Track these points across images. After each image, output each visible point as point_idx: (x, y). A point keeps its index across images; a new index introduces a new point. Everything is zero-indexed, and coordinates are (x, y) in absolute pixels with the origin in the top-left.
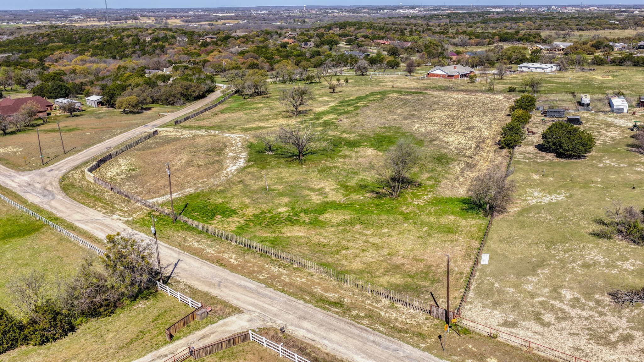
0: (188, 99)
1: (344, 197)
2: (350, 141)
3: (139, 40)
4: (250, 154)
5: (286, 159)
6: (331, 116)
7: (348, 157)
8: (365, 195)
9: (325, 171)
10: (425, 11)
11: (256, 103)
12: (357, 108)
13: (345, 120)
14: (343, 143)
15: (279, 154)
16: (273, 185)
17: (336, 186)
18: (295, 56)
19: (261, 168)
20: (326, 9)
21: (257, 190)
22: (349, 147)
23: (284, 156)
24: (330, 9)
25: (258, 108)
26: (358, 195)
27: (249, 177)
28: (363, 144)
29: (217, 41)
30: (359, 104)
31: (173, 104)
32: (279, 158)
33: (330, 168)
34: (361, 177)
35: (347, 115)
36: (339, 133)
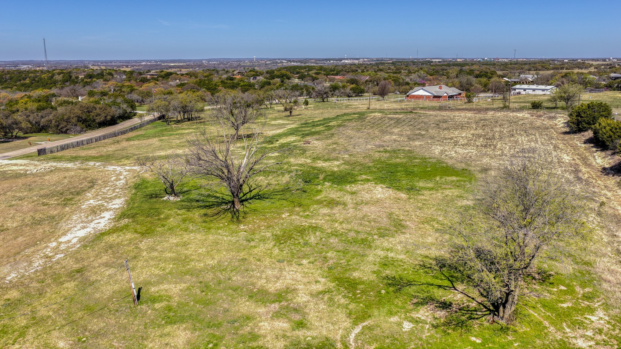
0: (89, 125)
1: (355, 323)
2: (333, 173)
3: (71, 77)
4: (130, 202)
5: (203, 211)
6: (291, 139)
7: (338, 203)
8: (415, 315)
9: (290, 237)
10: (369, 61)
11: (182, 129)
12: (329, 128)
13: (315, 142)
14: (321, 177)
15: (191, 200)
16: (158, 283)
17: (323, 283)
18: (241, 86)
19: (143, 234)
20: (276, 60)
21: (110, 299)
22: (333, 183)
23: (201, 204)
24: (279, 60)
25: (182, 134)
26: (391, 313)
27: (105, 258)
28: (359, 178)
29: (158, 77)
30: (331, 124)
31: (66, 132)
32: (189, 209)
33: (302, 231)
34: (382, 253)
35: (317, 137)
36: (309, 161)
